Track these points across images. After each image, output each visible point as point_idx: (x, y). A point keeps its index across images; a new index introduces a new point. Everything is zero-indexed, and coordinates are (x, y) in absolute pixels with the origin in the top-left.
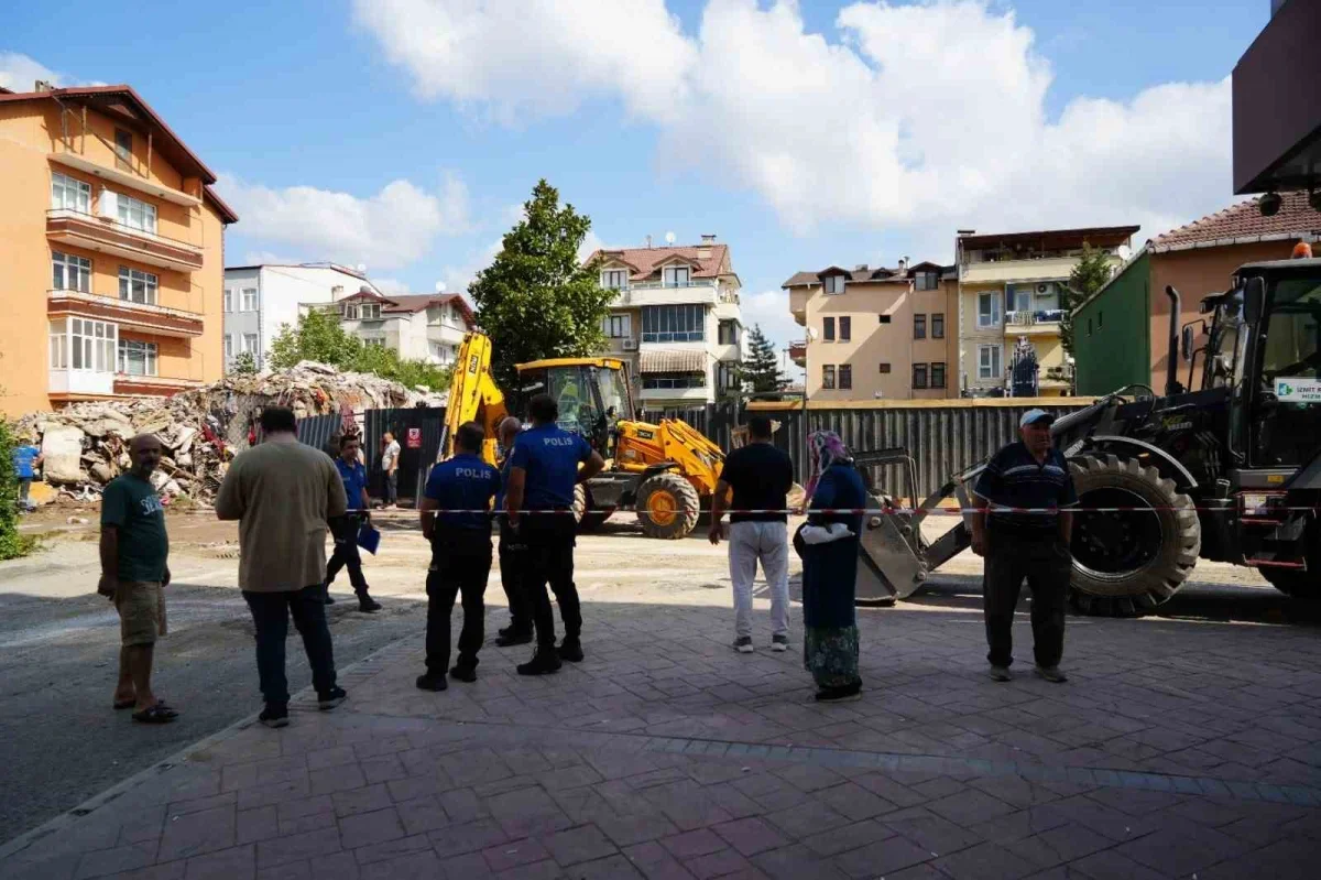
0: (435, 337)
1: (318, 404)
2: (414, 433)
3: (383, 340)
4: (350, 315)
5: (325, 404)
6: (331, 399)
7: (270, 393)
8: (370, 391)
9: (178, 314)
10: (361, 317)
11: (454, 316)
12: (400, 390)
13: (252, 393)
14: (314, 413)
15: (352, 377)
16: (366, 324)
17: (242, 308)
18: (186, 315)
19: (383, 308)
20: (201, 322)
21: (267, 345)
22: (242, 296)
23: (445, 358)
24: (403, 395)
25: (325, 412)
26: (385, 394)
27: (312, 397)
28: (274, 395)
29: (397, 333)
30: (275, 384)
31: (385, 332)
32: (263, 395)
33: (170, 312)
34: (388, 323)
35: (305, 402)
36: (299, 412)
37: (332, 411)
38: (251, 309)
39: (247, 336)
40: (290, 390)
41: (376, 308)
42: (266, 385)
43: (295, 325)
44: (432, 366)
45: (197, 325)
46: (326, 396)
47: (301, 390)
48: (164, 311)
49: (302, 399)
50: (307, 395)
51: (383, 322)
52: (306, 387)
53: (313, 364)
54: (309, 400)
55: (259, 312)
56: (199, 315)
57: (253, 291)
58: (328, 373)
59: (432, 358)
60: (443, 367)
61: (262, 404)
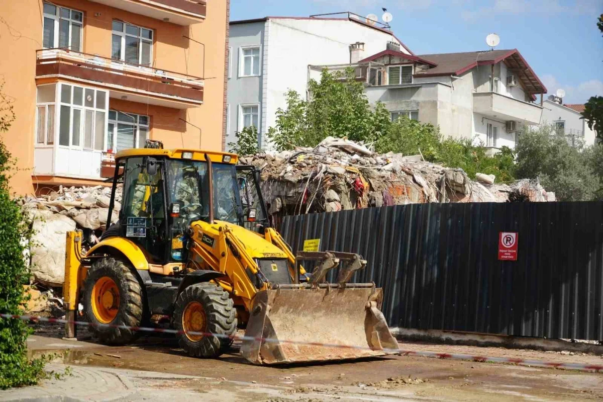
0: (483, 110)
1: (355, 193)
2: (508, 240)
3: (415, 113)
4: (372, 80)
5: (365, 195)
6: (371, 189)
7: (294, 179)
8: (419, 178)
9: (177, 78)
10: (387, 83)
11: (508, 81)
12: (460, 179)
13: (270, 178)
14: (349, 207)
15: (396, 161)
16: (394, 91)
17: (242, 74)
18: (185, 80)
19: (418, 70)
20: (202, 88)
21: (270, 120)
22: (242, 56)
23: (495, 138)
24: (463, 186)
25: (364, 205)
26: (439, 185)
27: (348, 184)
28: (299, 181)
29: (434, 104)
30: (300, 167)
31: (418, 104)
32: (283, 182)
33: (167, 75)
34: (423, 90)
35: (339, 192)
36: (332, 204)
37: (372, 205)
38: (252, 75)
39: (246, 109)
40: (320, 175)
41: (406, 71)
42: (290, 168)
43: (303, 95)
44: (481, 150)
45: (196, 92)
46: (366, 185)
47: (335, 175)
48: (160, 74)
49: (335, 188)
50: (342, 182)
51: (416, 88)
52: (340, 170)
53: (341, 142)
54: (344, 188)
55: (261, 77)
56: (199, 79)
57: (256, 50)
58: (362, 154)
59: (479, 138)
60: (494, 151)
61: (283, 194)
